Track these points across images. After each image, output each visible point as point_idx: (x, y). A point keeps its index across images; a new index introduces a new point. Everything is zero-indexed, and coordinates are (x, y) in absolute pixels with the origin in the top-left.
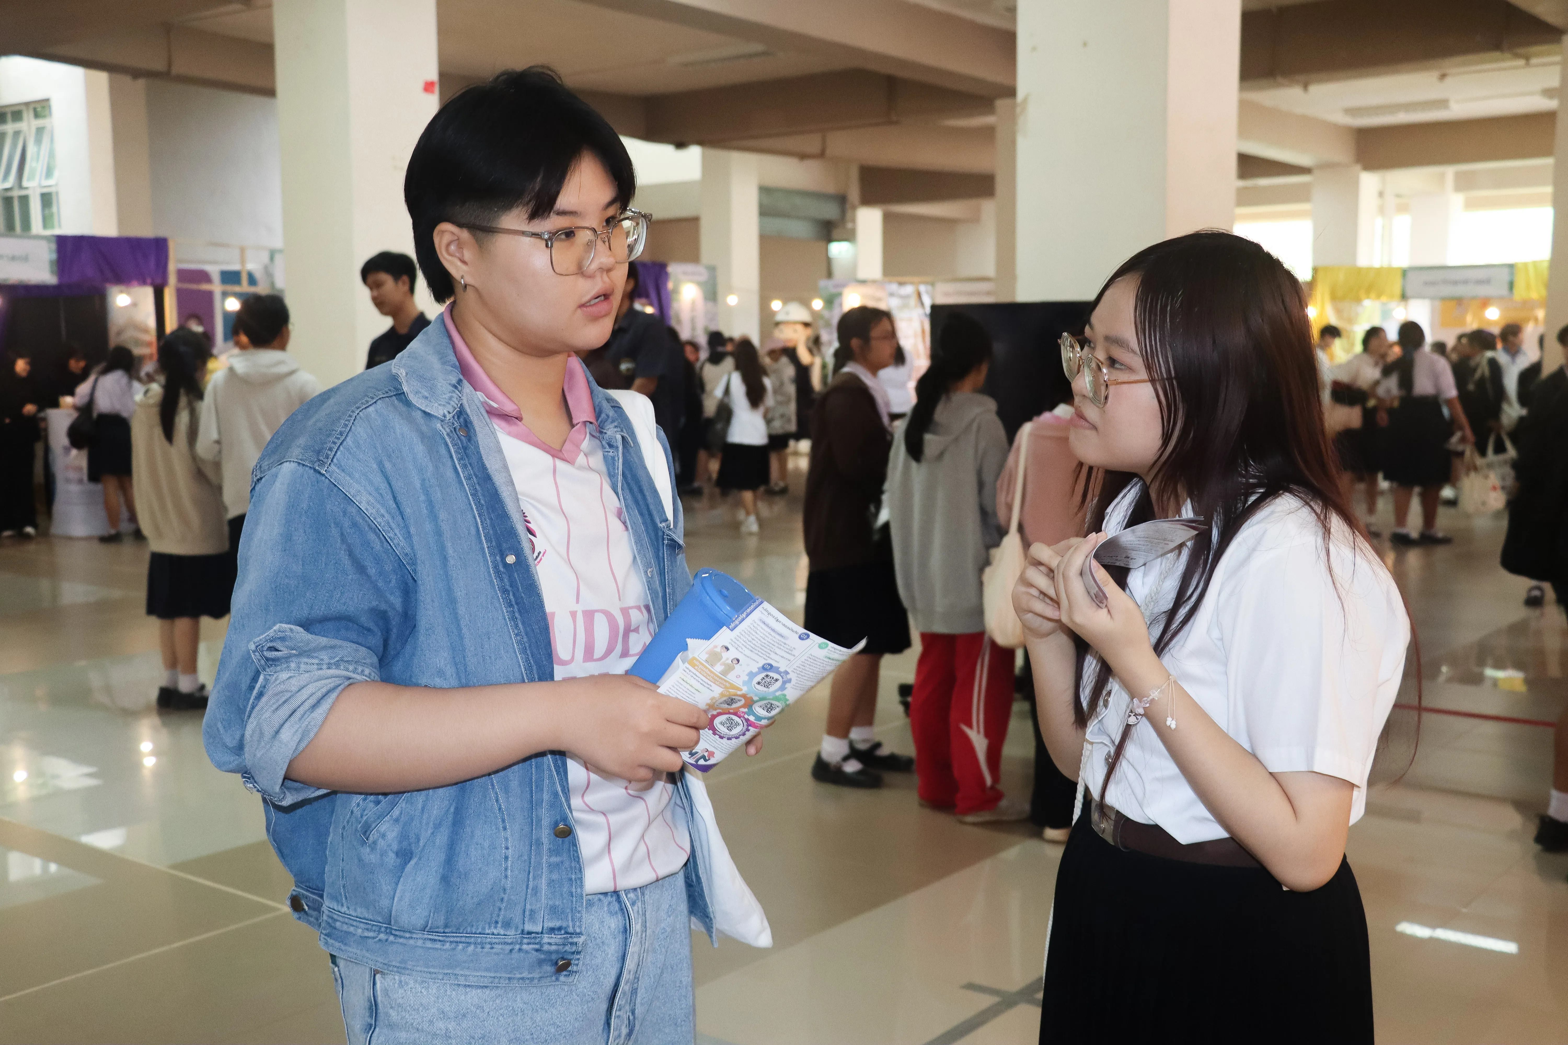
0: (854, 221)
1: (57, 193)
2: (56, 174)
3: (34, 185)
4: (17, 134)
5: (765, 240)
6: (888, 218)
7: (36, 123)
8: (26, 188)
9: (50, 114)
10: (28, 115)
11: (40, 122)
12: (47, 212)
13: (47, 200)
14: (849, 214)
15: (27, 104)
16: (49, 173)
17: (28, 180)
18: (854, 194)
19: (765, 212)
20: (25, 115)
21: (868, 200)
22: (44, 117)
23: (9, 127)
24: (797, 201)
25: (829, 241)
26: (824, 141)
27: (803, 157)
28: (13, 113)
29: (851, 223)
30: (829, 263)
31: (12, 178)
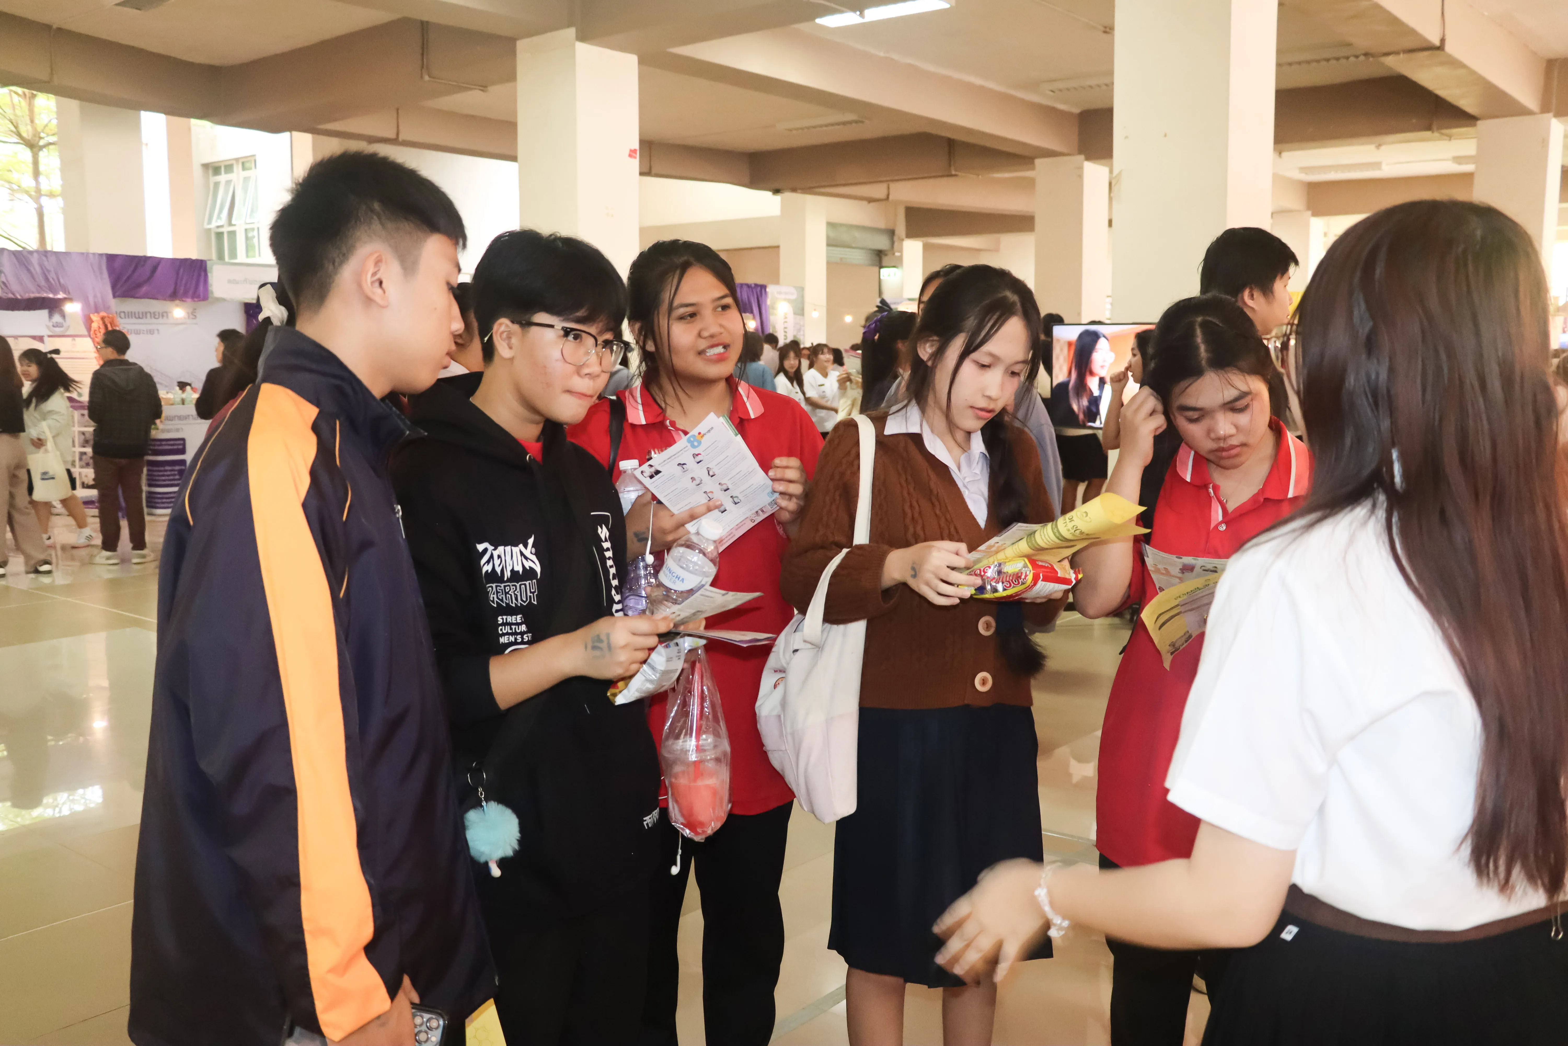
0: (901, 251)
1: (258, 229)
2: (258, 214)
3: (239, 222)
4: (228, 182)
5: (832, 266)
6: (926, 248)
7: (244, 174)
8: (235, 225)
9: (255, 167)
10: (237, 168)
11: (246, 173)
12: (250, 241)
13: (251, 233)
14: (896, 244)
15: (237, 160)
16: (253, 213)
17: (236, 219)
18: (901, 229)
19: (831, 243)
20: (235, 168)
21: (912, 233)
22: (250, 169)
23: (223, 178)
24: (857, 234)
25: (881, 267)
26: (889, 188)
27: (870, 200)
28: (226, 167)
29: (899, 252)
30: (880, 284)
31: (223, 218)
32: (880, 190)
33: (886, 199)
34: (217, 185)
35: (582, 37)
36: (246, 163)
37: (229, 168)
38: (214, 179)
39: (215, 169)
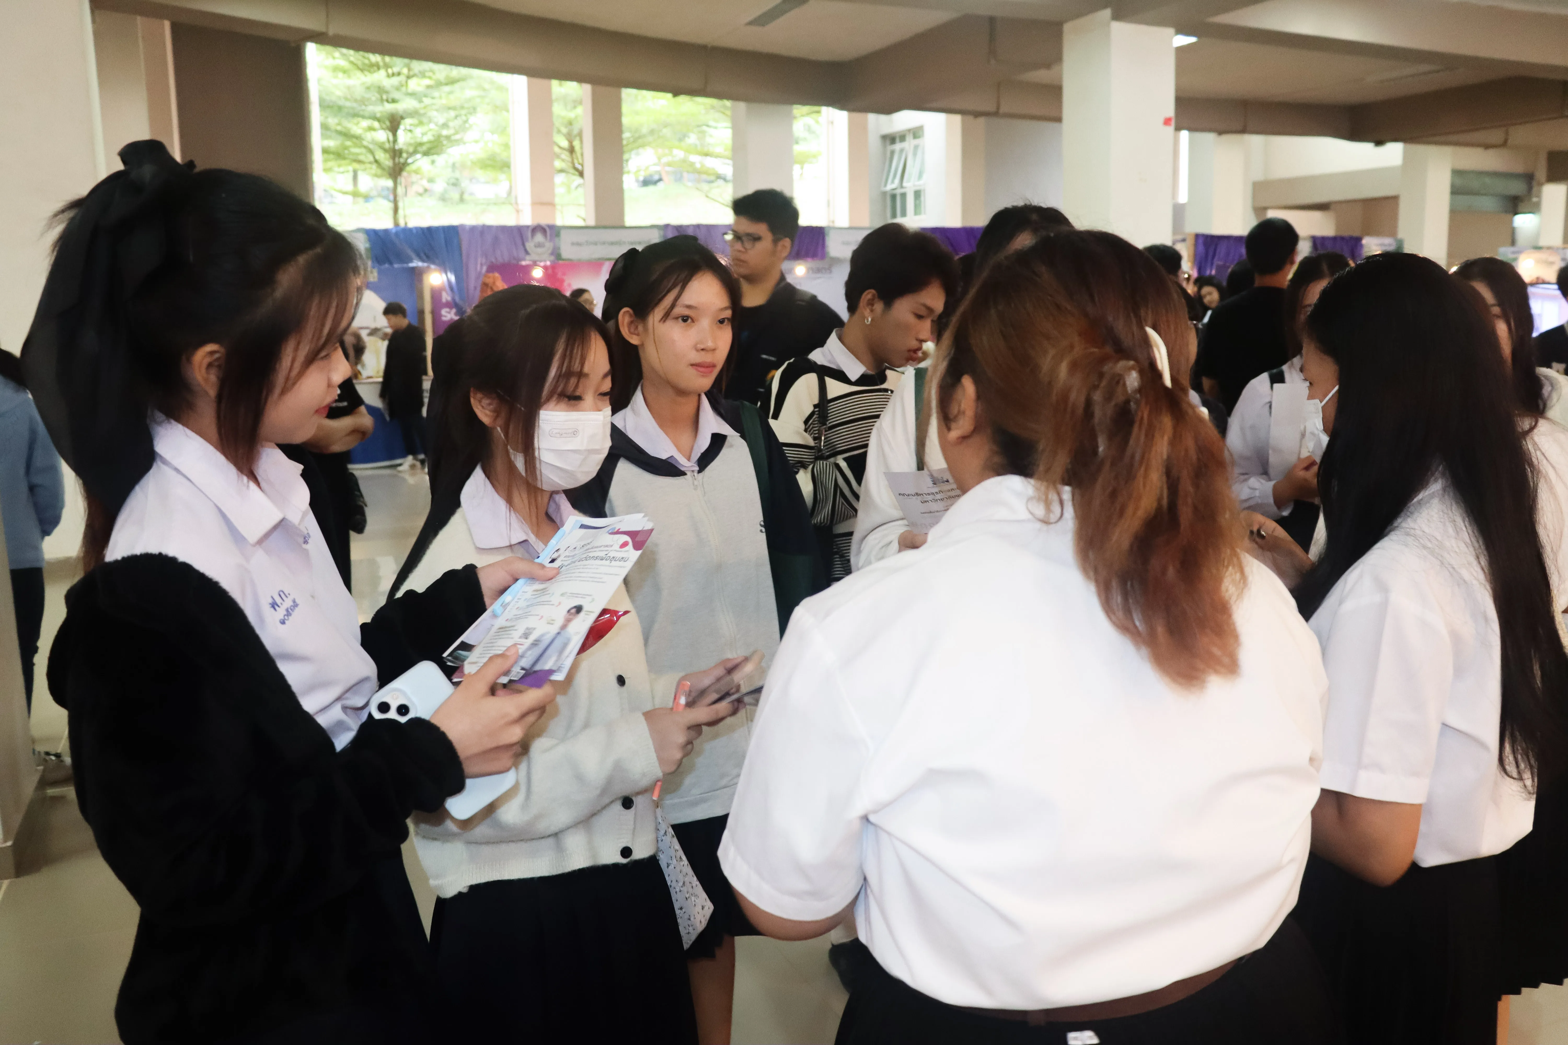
0: (1539, 196)
1: (924, 190)
2: (925, 176)
3: (910, 186)
4: (902, 151)
5: (1454, 213)
7: (914, 142)
8: (906, 188)
9: (923, 135)
10: (910, 138)
11: (916, 142)
12: (918, 202)
13: (918, 194)
14: (1535, 189)
15: (909, 130)
16: (920, 176)
17: (907, 182)
18: (1541, 173)
19: (1455, 191)
20: (907, 138)
21: (1554, 178)
22: (919, 137)
23: (898, 146)
24: (1488, 180)
25: (1516, 213)
26: (1507, 134)
27: (1487, 147)
28: (901, 137)
30: (1513, 232)
31: (897, 181)
32: (1496, 136)
33: (1504, 144)
34: (892, 153)
35: (1118, 16)
36: (916, 133)
37: (903, 138)
38: (890, 148)
39: (891, 139)
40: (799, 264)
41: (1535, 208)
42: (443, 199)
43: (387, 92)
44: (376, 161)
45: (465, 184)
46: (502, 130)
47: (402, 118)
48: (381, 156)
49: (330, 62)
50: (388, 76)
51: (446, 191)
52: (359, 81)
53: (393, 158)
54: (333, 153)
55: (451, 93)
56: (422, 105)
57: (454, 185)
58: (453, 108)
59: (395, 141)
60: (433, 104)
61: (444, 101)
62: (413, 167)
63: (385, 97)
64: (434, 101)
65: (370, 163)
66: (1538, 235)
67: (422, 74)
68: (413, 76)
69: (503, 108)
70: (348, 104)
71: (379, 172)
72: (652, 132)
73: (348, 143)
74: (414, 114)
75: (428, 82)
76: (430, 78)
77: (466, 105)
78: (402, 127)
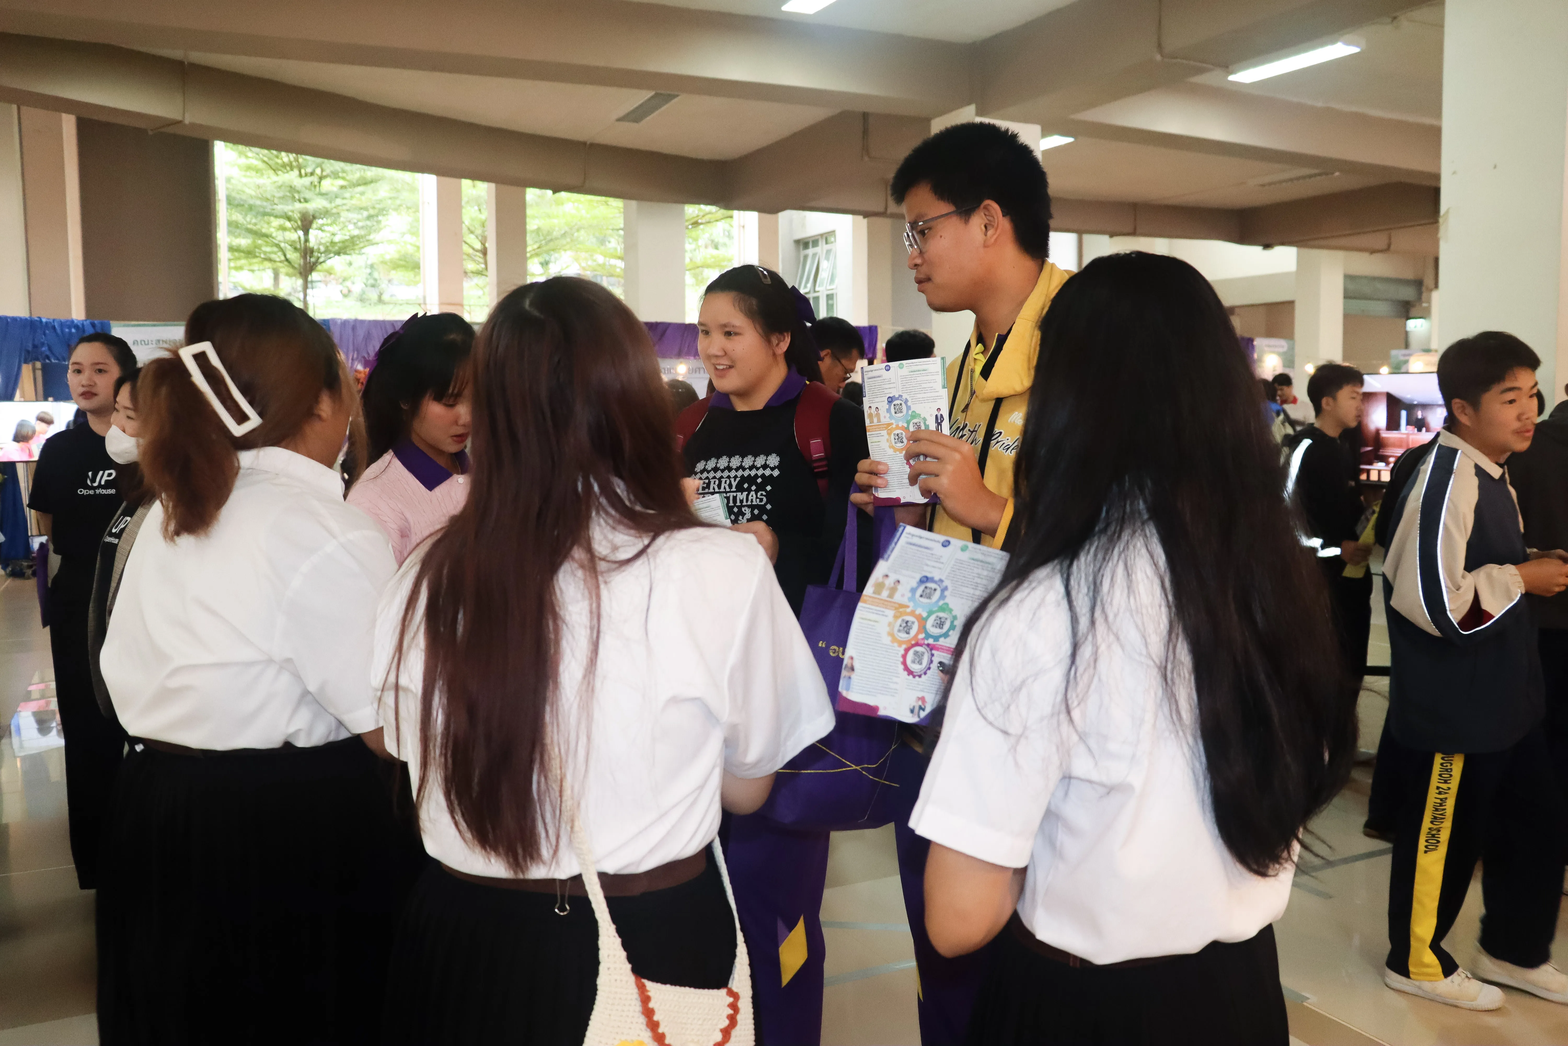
0: (1429, 301)
1: (836, 294)
2: (836, 281)
3: (823, 289)
4: (814, 255)
5: (1349, 319)
7: (826, 247)
8: (818, 292)
9: (834, 240)
10: (822, 243)
11: (828, 247)
12: (830, 304)
13: (830, 299)
14: (1424, 295)
15: (822, 235)
16: (832, 280)
17: (819, 286)
19: (1349, 296)
20: (820, 243)
22: (831, 241)
23: (810, 251)
24: (1379, 286)
25: (1408, 318)
26: (1390, 238)
27: (1373, 252)
28: (813, 242)
29: (1427, 303)
30: (1406, 336)
31: (809, 285)
32: (1379, 240)
33: (1387, 249)
34: (806, 257)
36: (827, 237)
37: (815, 243)
38: (803, 253)
39: (803, 244)
40: (681, 363)
41: (1425, 314)
42: (362, 299)
43: (298, 192)
44: (287, 260)
45: (383, 285)
46: (414, 231)
47: (314, 217)
48: (293, 256)
49: (243, 161)
50: (300, 176)
51: (364, 292)
52: (270, 181)
53: (305, 257)
54: (243, 252)
55: (362, 194)
56: (333, 205)
57: (373, 286)
58: (366, 209)
59: (307, 241)
60: (344, 204)
61: (354, 202)
62: (325, 266)
63: (297, 196)
64: (345, 201)
65: (281, 262)
66: (1429, 339)
67: (335, 175)
68: (326, 177)
69: (414, 208)
70: (258, 202)
71: (291, 270)
72: (564, 235)
73: (260, 242)
74: (326, 213)
75: (342, 182)
76: (343, 178)
77: (377, 206)
78: (314, 226)
